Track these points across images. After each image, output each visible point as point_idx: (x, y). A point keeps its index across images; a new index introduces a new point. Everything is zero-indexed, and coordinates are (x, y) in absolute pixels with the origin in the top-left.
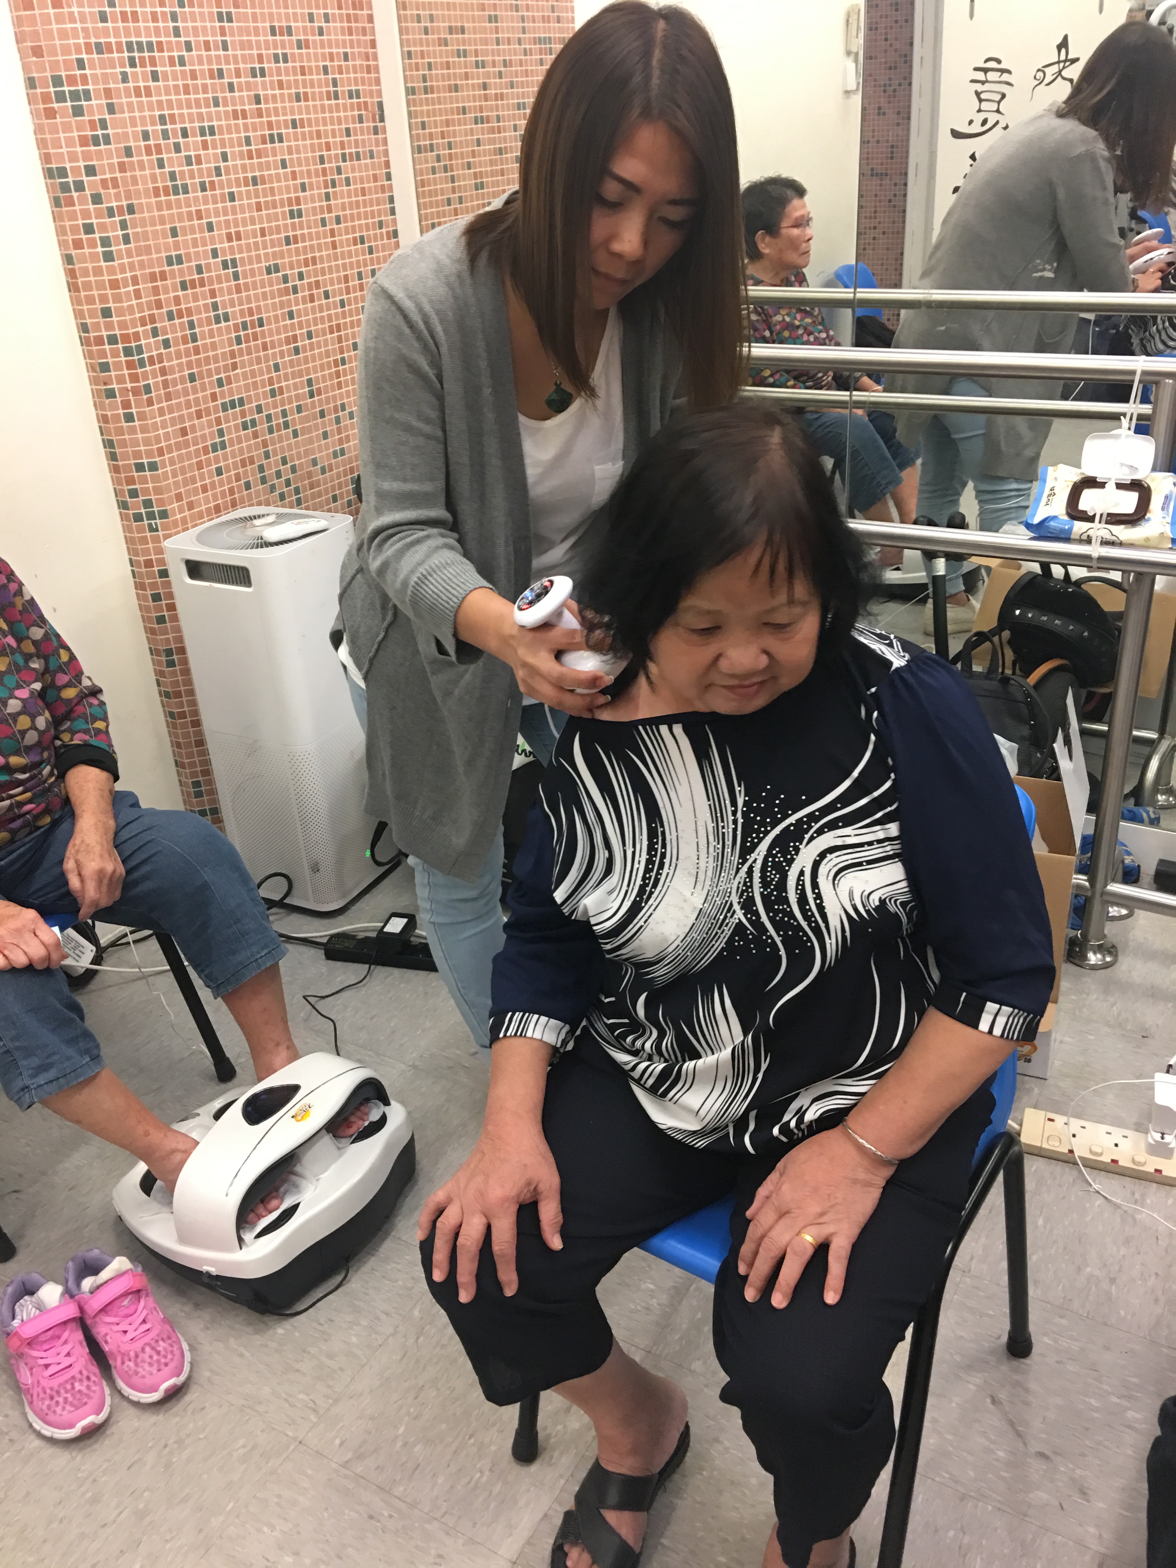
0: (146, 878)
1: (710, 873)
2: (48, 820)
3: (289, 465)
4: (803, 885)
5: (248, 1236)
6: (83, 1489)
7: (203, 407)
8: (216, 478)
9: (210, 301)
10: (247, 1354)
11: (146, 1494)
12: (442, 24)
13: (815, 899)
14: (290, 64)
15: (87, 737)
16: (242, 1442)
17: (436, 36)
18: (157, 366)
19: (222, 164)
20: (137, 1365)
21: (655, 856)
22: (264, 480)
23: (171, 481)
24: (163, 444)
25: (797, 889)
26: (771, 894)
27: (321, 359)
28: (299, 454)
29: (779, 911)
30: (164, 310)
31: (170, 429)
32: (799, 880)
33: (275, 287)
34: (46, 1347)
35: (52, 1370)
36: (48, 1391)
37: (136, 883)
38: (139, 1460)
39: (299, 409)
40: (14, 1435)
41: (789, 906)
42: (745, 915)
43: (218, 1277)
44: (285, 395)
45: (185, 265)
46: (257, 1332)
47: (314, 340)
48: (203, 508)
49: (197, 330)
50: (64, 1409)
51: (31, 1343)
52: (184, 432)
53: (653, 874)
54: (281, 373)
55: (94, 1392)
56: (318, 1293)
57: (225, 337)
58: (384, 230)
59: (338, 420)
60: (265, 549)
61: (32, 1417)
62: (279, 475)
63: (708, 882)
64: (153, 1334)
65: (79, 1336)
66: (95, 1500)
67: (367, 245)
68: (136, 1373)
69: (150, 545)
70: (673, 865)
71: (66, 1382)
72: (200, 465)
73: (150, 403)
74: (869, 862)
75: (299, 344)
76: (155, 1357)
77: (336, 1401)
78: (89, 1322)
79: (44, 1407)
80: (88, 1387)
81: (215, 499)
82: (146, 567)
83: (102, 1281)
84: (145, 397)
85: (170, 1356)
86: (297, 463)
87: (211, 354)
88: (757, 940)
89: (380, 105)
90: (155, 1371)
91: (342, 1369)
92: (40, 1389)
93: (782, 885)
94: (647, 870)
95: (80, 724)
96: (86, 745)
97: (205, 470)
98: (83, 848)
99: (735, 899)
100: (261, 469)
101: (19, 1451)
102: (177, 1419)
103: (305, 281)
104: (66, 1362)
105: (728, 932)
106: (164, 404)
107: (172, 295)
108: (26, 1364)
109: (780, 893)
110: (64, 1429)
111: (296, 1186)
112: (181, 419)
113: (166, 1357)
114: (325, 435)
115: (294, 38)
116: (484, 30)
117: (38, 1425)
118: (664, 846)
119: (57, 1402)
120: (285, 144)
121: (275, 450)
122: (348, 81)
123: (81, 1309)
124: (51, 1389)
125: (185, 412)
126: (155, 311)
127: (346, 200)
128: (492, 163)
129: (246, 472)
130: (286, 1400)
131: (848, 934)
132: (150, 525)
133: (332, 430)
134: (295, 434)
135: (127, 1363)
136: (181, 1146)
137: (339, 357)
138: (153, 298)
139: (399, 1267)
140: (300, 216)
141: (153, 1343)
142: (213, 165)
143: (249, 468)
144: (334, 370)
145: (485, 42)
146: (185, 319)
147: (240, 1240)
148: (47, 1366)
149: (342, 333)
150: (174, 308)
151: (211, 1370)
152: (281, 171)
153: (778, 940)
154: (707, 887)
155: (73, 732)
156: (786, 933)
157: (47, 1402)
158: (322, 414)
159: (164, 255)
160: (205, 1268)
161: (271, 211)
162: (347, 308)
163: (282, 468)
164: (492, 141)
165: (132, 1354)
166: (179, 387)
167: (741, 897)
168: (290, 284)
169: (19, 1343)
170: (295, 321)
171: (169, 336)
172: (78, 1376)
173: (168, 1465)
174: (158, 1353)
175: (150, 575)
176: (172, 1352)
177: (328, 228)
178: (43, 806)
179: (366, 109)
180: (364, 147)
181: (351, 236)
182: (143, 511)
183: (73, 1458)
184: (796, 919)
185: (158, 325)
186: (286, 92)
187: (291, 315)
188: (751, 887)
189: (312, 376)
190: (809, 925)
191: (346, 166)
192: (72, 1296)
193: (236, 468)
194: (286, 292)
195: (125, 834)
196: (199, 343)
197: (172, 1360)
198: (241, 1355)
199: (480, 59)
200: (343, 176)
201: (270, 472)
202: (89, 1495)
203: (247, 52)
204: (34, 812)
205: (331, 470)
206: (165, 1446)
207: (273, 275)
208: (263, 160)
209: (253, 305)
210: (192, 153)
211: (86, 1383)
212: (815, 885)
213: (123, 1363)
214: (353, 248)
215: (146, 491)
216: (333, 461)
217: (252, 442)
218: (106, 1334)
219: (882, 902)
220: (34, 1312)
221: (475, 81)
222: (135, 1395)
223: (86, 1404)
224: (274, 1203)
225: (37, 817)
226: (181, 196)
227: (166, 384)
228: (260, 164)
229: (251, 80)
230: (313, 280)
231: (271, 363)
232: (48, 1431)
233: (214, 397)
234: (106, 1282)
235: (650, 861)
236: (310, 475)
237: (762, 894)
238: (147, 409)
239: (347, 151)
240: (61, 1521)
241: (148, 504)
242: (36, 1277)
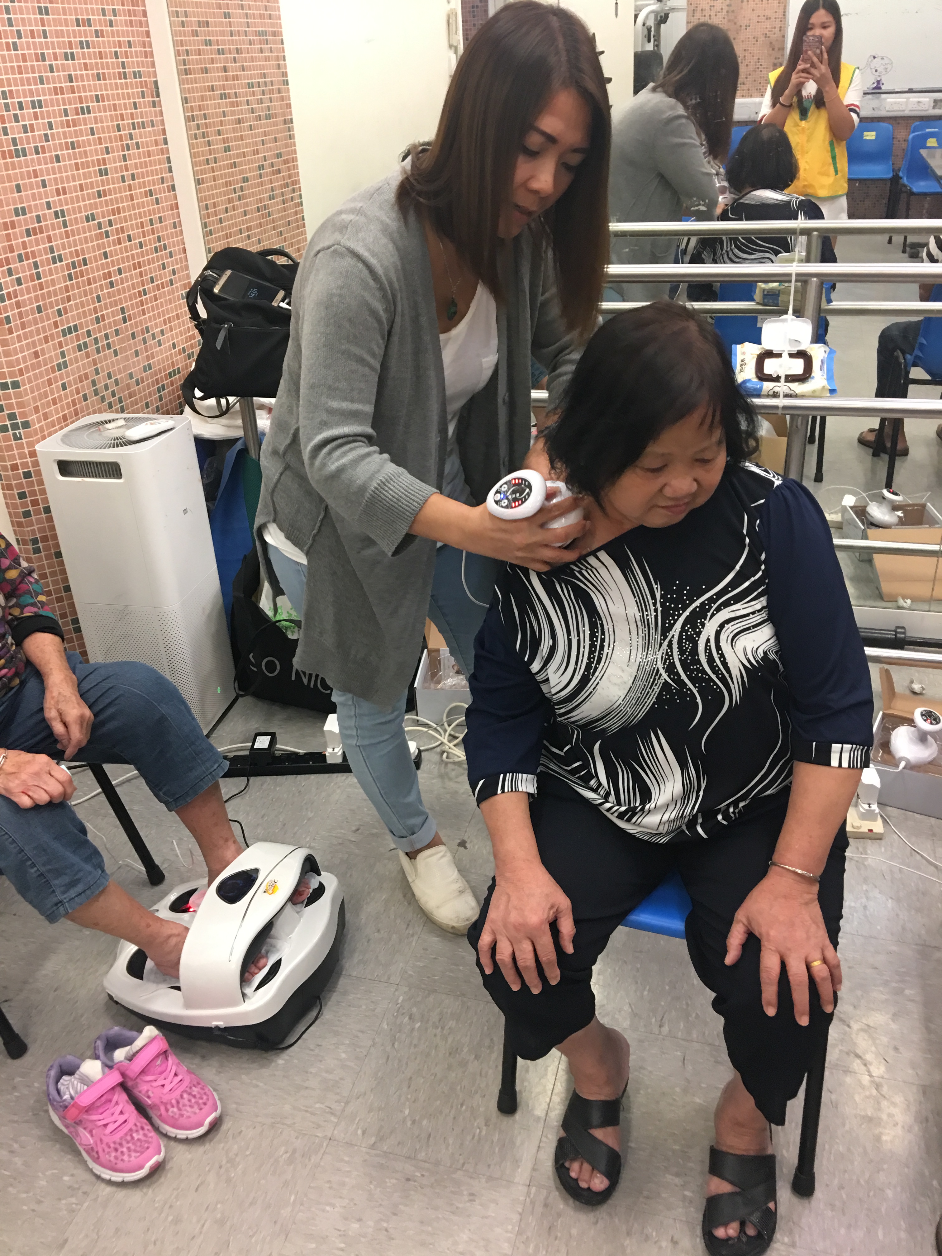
0: (112, 717)
1: (640, 649)
2: (17, 681)
3: (113, 379)
4: (710, 650)
5: (249, 991)
6: (163, 1215)
7: (48, 333)
8: (62, 393)
9: (48, 245)
10: (261, 1084)
11: (219, 1206)
12: (193, 19)
13: (720, 658)
14: (91, 50)
15: (36, 610)
16: (283, 1149)
17: (190, 29)
18: (14, 300)
19: (49, 132)
20: (179, 1109)
21: (597, 641)
22: (96, 393)
23: (30, 396)
24: (22, 366)
25: (706, 652)
26: (687, 659)
27: (129, 291)
28: (119, 369)
29: (694, 670)
30: (16, 253)
31: (26, 353)
32: (706, 646)
33: (93, 233)
34: (101, 1111)
35: (111, 1127)
36: (112, 1145)
37: (103, 723)
38: (202, 1183)
39: (117, 332)
40: (85, 1188)
41: (701, 665)
42: (669, 676)
43: (226, 1029)
44: (107, 321)
45: (28, 216)
46: (262, 1066)
47: (123, 275)
48: (55, 418)
49: (40, 270)
50: (130, 1156)
51: (88, 1110)
52: (36, 355)
53: (596, 655)
54: (102, 303)
55: (151, 1137)
56: (301, 1028)
57: (60, 275)
58: (165, 185)
59: (144, 340)
60: (129, 447)
61: (98, 1170)
62: (106, 387)
63: (639, 656)
64: (186, 1083)
65: (124, 1097)
66: (177, 1221)
67: (154, 197)
68: (182, 1115)
69: (16, 452)
70: (612, 646)
71: (126, 1134)
72: (50, 382)
73: (11, 332)
74: (754, 626)
75: (113, 279)
76: (193, 1100)
77: (347, 1103)
78: (130, 1084)
79: (112, 1159)
80: (145, 1135)
81: (63, 410)
82: (12, 470)
83: (138, 1048)
84: (7, 326)
85: (205, 1097)
86: (118, 377)
87: (51, 289)
88: (679, 692)
89: (156, 83)
90: (197, 1111)
91: (342, 1079)
92: (104, 1146)
93: (695, 651)
94: (591, 652)
95: (27, 599)
96: (37, 616)
97: (53, 386)
98: (61, 699)
99: (660, 665)
100: (94, 383)
101: (96, 1199)
102: (222, 1145)
103: (114, 227)
104: (122, 1118)
105: (657, 689)
106: (21, 332)
107: (20, 240)
108: (85, 1129)
109: (693, 657)
110: (134, 1171)
111: (273, 946)
112: (34, 344)
113: (202, 1098)
114: (137, 354)
115: (93, 28)
116: (221, 24)
117: (107, 1174)
118: (603, 633)
119: (122, 1152)
120: (92, 115)
121: (102, 367)
122: (134, 63)
123: (123, 1075)
124: (115, 1143)
125: (36, 338)
126: (9, 255)
127: (137, 161)
128: (234, 130)
129: (83, 386)
130: (306, 1111)
131: (745, 679)
132: (14, 435)
133: (141, 349)
134: (116, 353)
135: (171, 1110)
136: (175, 931)
137: (141, 289)
138: (7, 244)
139: (359, 996)
140: (107, 174)
141: (188, 1089)
142: (42, 132)
143: (85, 383)
144: (139, 299)
145: (223, 34)
146: (31, 261)
147: (244, 995)
148: (106, 1125)
149: (142, 269)
150: (22, 252)
151: (236, 1103)
152: (91, 137)
153: (695, 691)
154: (639, 660)
155: (22, 607)
156: (700, 685)
157: (113, 1154)
158: (133, 336)
159: (12, 207)
160: (214, 1024)
161: (86, 170)
162: (144, 249)
163: (108, 381)
164: (233, 113)
165: (174, 1102)
166: (31, 317)
167: (664, 664)
168: (103, 230)
169: (77, 1112)
170: (109, 260)
171: (21, 275)
172: (134, 1128)
173: (229, 1180)
174: (194, 1096)
175: (17, 477)
176: (205, 1093)
177: (126, 183)
178: (13, 670)
179: (146, 87)
180: (147, 117)
181: (143, 190)
182: (8, 423)
183: (145, 1194)
184: (707, 674)
185: (12, 266)
186: (90, 72)
187: (106, 256)
188: (672, 655)
189: (124, 305)
190: (718, 677)
191: (136, 133)
192: (110, 1067)
193: (76, 383)
194: (100, 236)
195: (86, 685)
196: (43, 280)
197: (208, 1099)
198: (257, 1086)
199: (220, 47)
200: (134, 141)
201: (100, 385)
202: (170, 1218)
203: (61, 39)
204: (9, 675)
205: (143, 382)
206: (220, 1167)
207: (91, 223)
208: (77, 128)
209: (78, 248)
210: (27, 123)
211: (141, 1132)
212: (718, 648)
213: (167, 1110)
214: (145, 199)
215: (10, 406)
216: (144, 375)
217: (86, 361)
218: (148, 1091)
219: (765, 653)
220: (81, 1087)
221: (219, 65)
222: (182, 1134)
223: (148, 1148)
224: (262, 961)
225: (11, 680)
226: (22, 158)
227: (21, 315)
228: (75, 131)
229: (66, 62)
230: (119, 226)
231: (95, 295)
232: (118, 1177)
233: (56, 325)
234: (141, 1049)
235: (592, 646)
236: (128, 386)
237: (680, 659)
238: (8, 337)
239: (136, 121)
240: (155, 1243)
241: (12, 417)
242: (70, 1058)
